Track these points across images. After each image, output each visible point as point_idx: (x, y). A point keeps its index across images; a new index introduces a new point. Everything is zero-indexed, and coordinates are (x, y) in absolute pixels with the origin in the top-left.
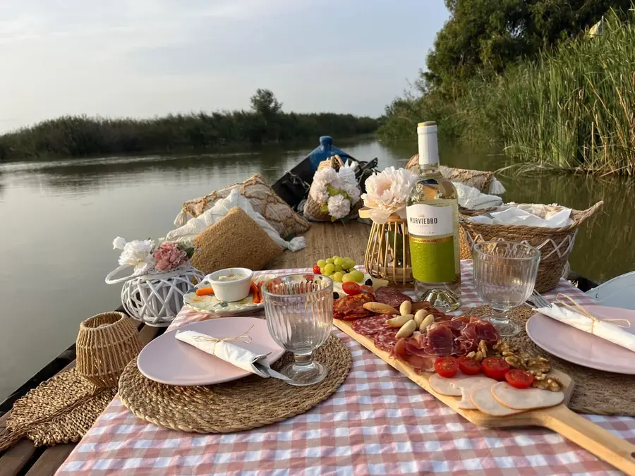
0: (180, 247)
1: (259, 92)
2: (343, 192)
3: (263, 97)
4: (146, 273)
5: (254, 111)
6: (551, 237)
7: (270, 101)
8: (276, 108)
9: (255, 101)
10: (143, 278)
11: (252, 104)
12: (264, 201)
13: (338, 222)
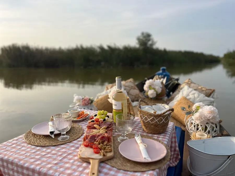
0: (90, 99)
1: (143, 34)
2: (154, 89)
3: (144, 37)
4: (79, 105)
5: (137, 46)
6: (154, 117)
7: (149, 40)
8: (152, 45)
9: (139, 39)
10: (78, 107)
11: (137, 41)
12: (130, 88)
13: (151, 99)
